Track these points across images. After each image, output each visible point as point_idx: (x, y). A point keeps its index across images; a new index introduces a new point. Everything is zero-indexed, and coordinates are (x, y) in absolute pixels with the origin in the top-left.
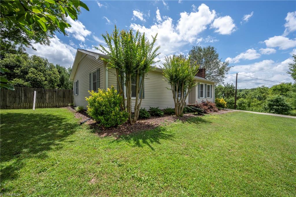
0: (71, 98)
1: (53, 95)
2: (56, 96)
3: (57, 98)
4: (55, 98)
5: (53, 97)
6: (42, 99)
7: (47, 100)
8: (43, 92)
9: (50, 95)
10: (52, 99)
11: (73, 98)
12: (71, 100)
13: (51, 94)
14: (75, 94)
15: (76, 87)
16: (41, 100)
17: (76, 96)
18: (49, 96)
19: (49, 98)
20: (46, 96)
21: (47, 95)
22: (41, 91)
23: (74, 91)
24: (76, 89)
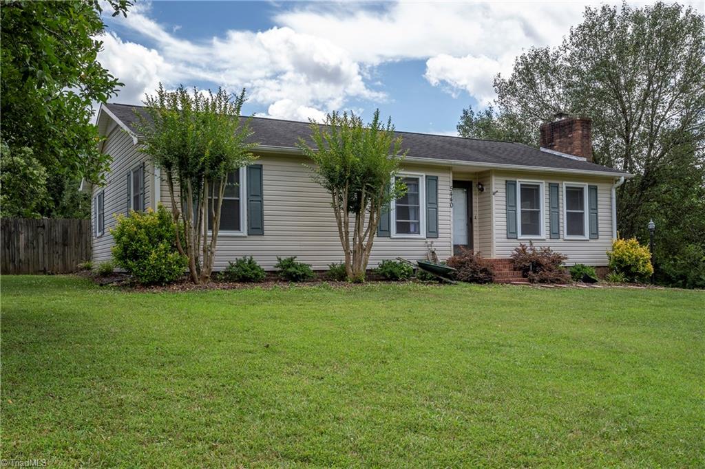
0: (84, 248)
1: (36, 237)
2: (45, 242)
3: (46, 246)
4: (41, 245)
5: (38, 243)
6: (8, 248)
7: (22, 250)
8: (13, 229)
9: (28, 235)
10: (34, 248)
11: (91, 248)
12: (84, 253)
13: (30, 234)
14: (96, 232)
15: (99, 211)
16: (7, 250)
17: (99, 237)
18: (27, 239)
19: (27, 247)
20: (18, 240)
21: (22, 237)
22: (8, 226)
23: (93, 224)
24: (99, 216)
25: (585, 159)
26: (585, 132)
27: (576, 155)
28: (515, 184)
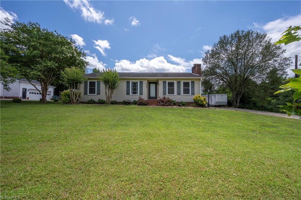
25: (199, 75)
26: (199, 68)
27: (196, 74)
28: (166, 82)
